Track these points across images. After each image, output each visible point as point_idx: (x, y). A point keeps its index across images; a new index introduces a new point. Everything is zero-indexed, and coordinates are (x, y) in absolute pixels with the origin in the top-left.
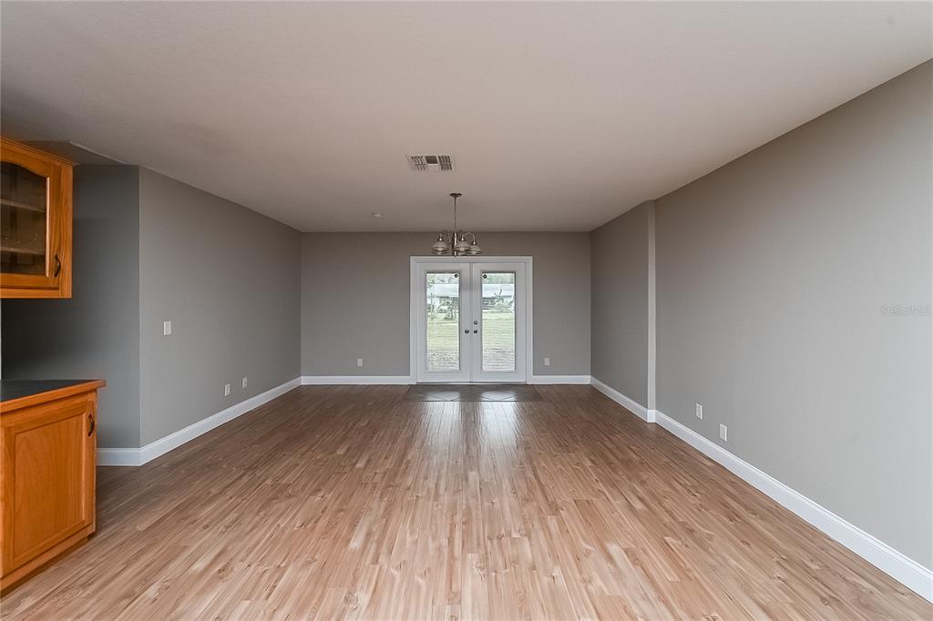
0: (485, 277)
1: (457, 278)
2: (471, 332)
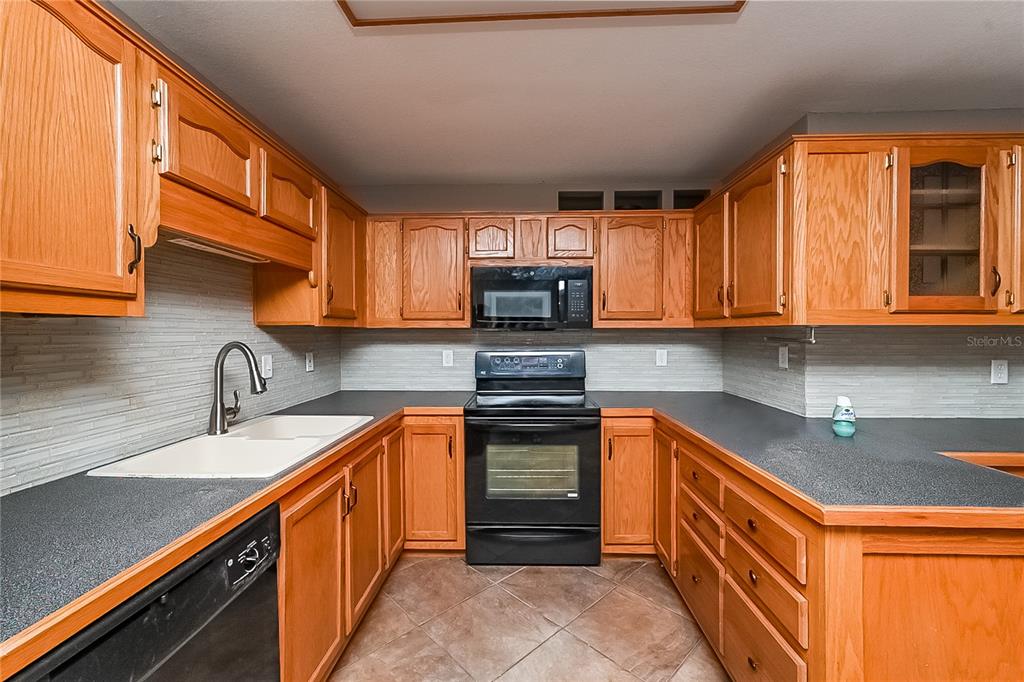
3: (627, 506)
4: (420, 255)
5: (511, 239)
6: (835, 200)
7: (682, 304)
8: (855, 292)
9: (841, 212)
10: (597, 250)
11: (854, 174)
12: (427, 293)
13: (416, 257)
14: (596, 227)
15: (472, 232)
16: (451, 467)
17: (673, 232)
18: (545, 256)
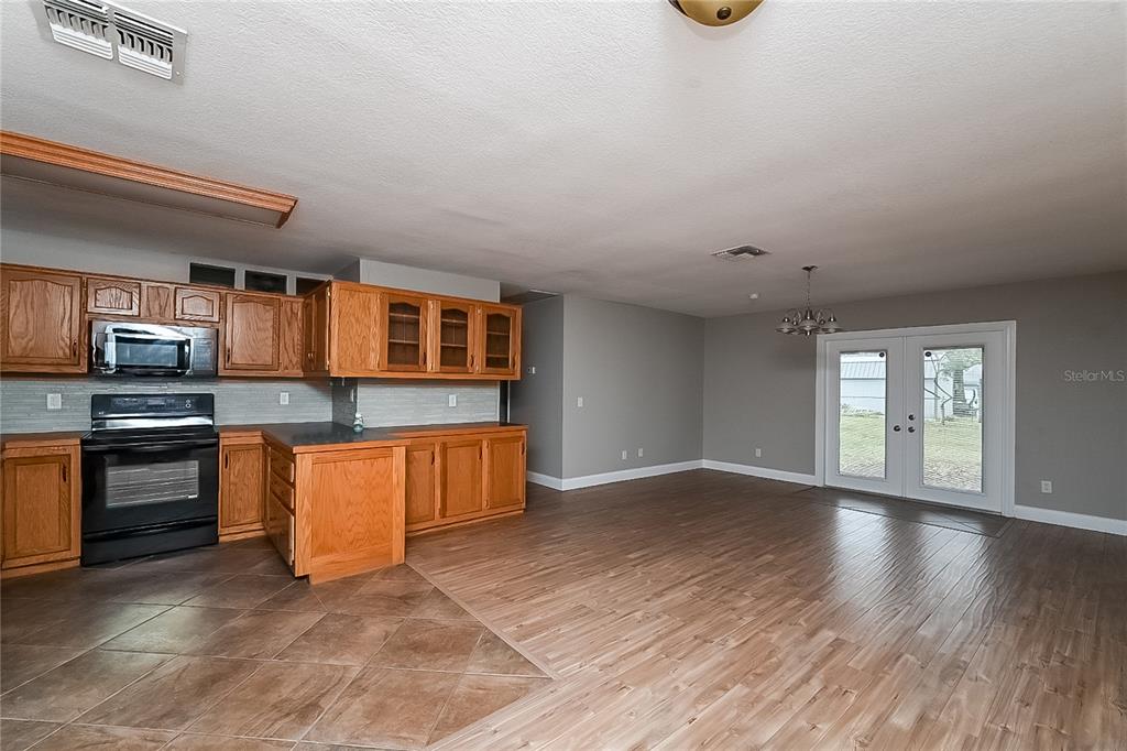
0: (928, 354)
1: (884, 358)
2: (905, 430)
3: (241, 499)
4: (22, 304)
5: (136, 300)
6: (354, 315)
7: (295, 360)
8: (364, 361)
9: (357, 320)
10: (223, 317)
11: (364, 303)
12: (31, 340)
13: (17, 307)
14: (223, 299)
15: (91, 290)
16: (65, 489)
17: (288, 309)
18: (172, 317)
